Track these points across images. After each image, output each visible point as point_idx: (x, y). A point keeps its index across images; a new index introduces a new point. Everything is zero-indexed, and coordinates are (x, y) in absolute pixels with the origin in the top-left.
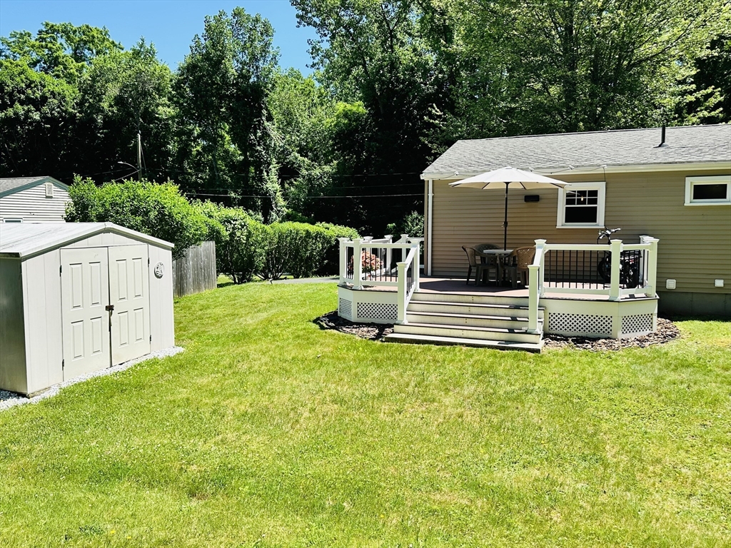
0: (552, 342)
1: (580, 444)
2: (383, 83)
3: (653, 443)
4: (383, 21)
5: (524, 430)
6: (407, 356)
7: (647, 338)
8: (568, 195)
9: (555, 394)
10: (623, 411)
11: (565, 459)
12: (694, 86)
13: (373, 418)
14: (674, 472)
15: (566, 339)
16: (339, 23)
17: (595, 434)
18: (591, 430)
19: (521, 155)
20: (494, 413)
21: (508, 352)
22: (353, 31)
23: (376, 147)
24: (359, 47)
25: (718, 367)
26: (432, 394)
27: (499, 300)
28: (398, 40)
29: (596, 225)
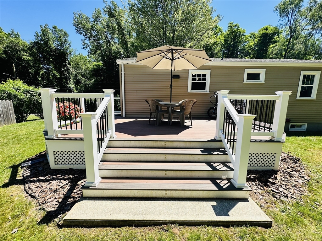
8: (193, 76)
29: (205, 91)
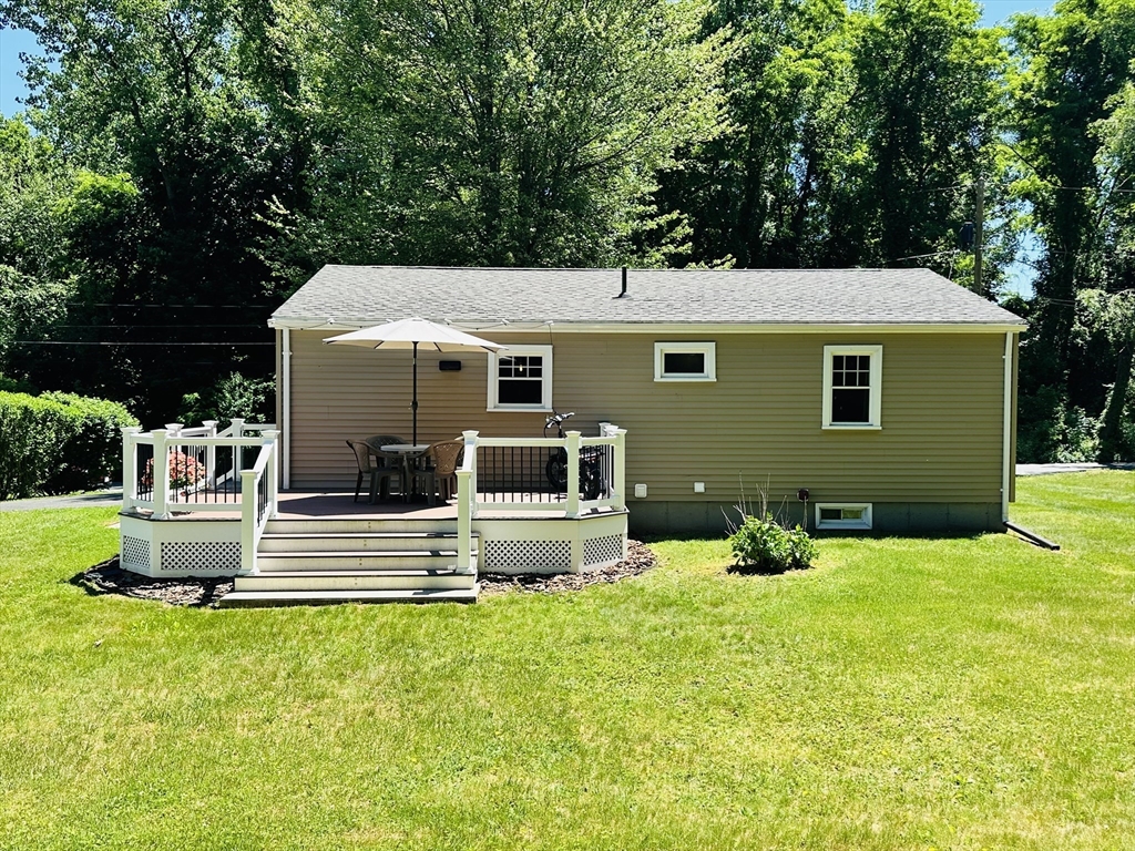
0: (491, 585)
1: (546, 730)
2: (171, 146)
3: (637, 715)
4: (170, 40)
5: (467, 720)
6: (264, 629)
7: (616, 569)
8: (502, 362)
9: (504, 663)
10: (596, 675)
11: (529, 752)
12: (654, 207)
13: (225, 737)
14: (666, 750)
15: (509, 578)
16: (84, 32)
17: (564, 712)
18: (557, 708)
19: (429, 297)
20: (421, 701)
21: (429, 605)
22: (114, 51)
23: (160, 256)
24: (125, 80)
25: (706, 603)
26: (319, 686)
27: (411, 526)
28: (199, 76)
29: (541, 408)
